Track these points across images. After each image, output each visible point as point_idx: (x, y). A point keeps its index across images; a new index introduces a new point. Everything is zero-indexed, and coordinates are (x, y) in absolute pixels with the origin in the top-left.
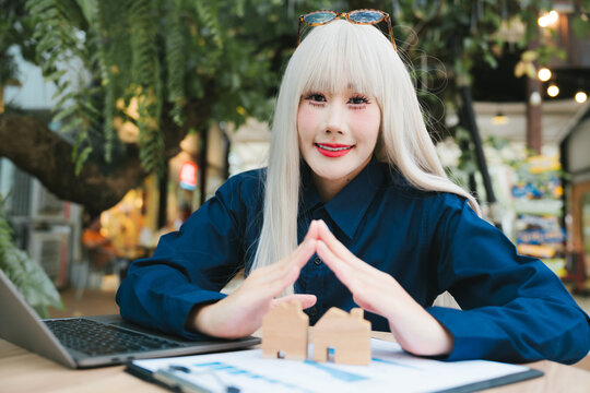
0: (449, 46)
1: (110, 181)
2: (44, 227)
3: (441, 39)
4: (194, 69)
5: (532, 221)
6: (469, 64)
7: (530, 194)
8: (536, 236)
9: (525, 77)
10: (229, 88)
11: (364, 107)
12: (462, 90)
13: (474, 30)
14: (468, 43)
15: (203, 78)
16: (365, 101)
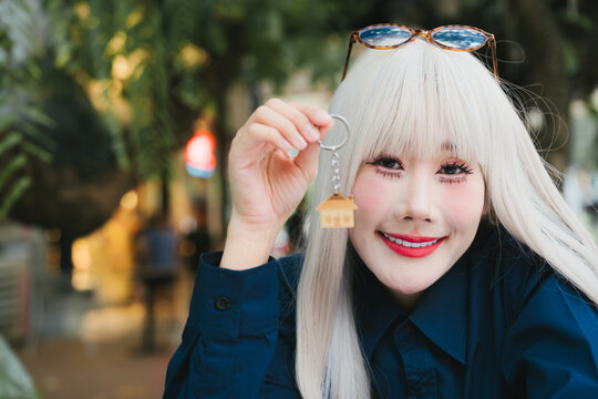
11: (464, 179)
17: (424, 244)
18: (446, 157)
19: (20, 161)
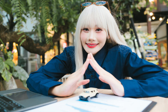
0: (127, 8)
1: (43, 47)
2: (31, 60)
3: (125, 6)
4: (62, 18)
5: (149, 51)
6: (132, 12)
7: (148, 45)
8: (150, 55)
9: (147, 15)
10: (71, 22)
11: (101, 32)
12: (131, 19)
13: (133, 3)
14: (132, 6)
15: (64, 20)
16: (101, 30)
17: (94, 45)
18: (97, 28)
19: (24, 36)
